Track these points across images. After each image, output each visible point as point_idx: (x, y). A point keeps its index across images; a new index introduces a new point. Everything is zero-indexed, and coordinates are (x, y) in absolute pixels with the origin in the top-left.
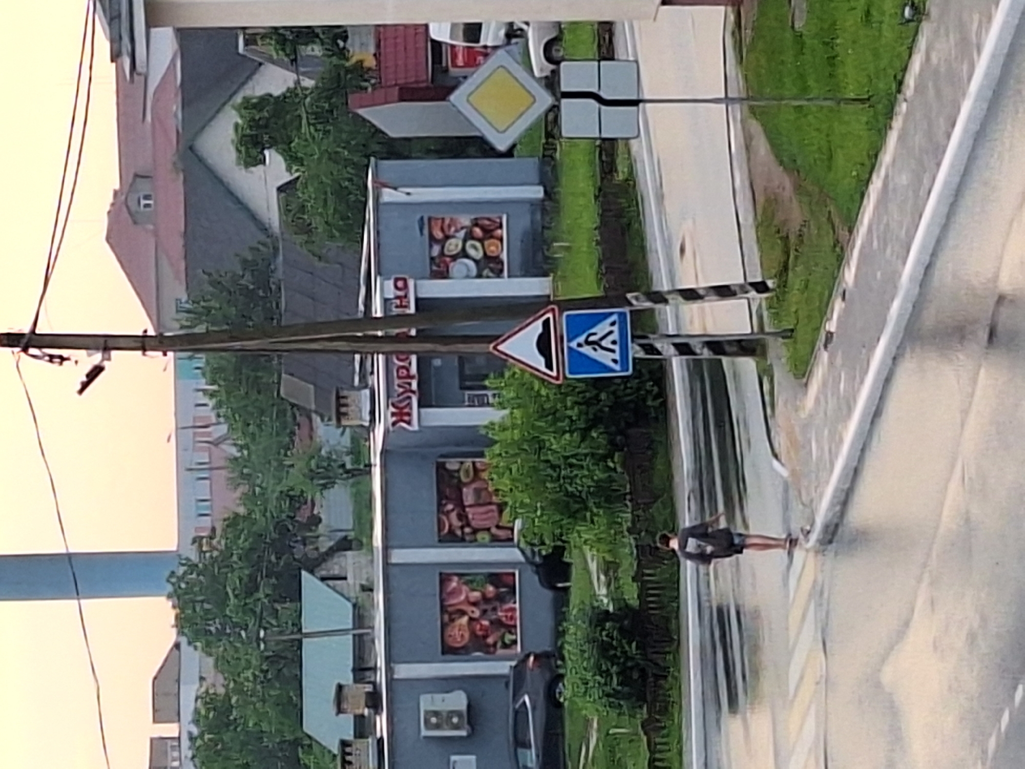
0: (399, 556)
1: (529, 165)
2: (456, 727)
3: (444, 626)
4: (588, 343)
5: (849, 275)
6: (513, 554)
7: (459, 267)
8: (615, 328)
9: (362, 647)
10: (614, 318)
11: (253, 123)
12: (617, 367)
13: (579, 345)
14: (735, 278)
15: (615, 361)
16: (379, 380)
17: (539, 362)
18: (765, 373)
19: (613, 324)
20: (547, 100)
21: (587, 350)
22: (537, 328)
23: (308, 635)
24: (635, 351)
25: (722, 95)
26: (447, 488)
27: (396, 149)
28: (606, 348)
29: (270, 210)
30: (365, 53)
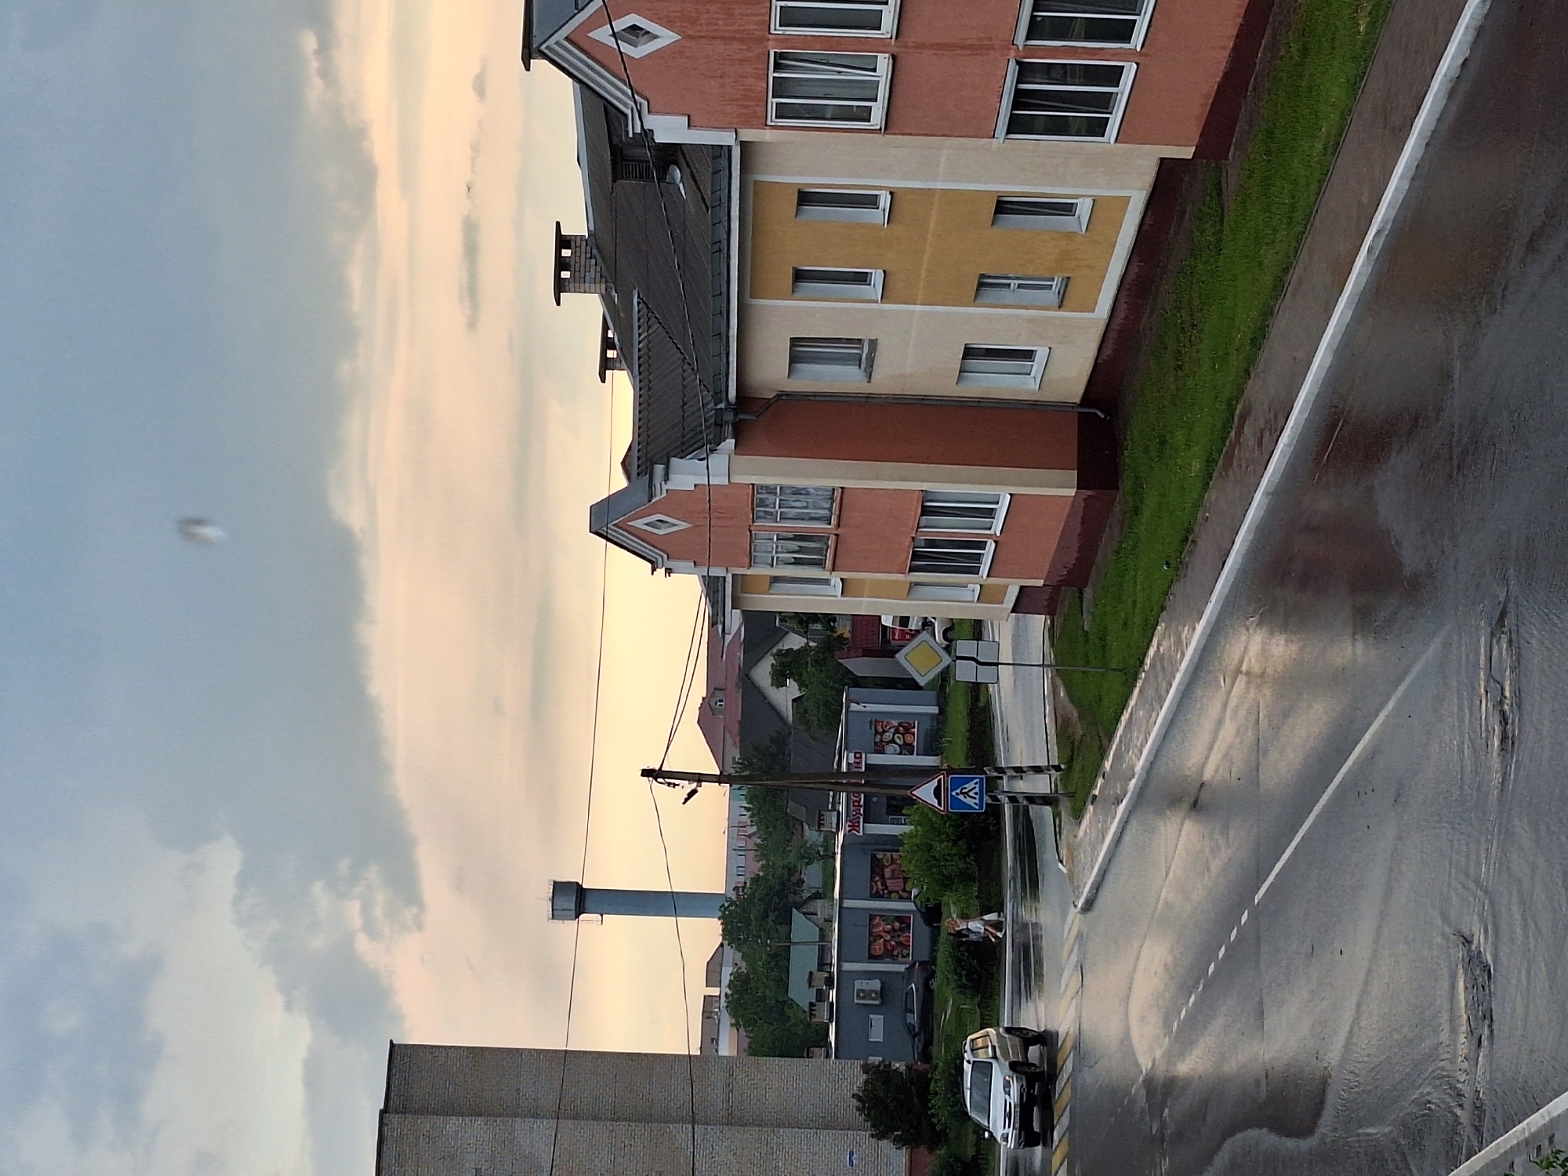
0: (847, 903)
1: (932, 695)
2: (873, 999)
3: (870, 943)
4: (962, 793)
5: (1107, 765)
6: (911, 906)
7: (889, 748)
8: (977, 786)
9: (823, 952)
10: (978, 780)
11: (782, 664)
12: (977, 807)
13: (957, 794)
14: (1043, 763)
15: (976, 804)
16: (842, 808)
17: (935, 802)
18: (1057, 815)
19: (976, 783)
20: (947, 660)
21: (961, 797)
22: (935, 783)
23: (795, 943)
24: (987, 799)
25: (1041, 663)
26: (877, 868)
27: (858, 682)
28: (972, 797)
29: (788, 711)
30: (844, 629)
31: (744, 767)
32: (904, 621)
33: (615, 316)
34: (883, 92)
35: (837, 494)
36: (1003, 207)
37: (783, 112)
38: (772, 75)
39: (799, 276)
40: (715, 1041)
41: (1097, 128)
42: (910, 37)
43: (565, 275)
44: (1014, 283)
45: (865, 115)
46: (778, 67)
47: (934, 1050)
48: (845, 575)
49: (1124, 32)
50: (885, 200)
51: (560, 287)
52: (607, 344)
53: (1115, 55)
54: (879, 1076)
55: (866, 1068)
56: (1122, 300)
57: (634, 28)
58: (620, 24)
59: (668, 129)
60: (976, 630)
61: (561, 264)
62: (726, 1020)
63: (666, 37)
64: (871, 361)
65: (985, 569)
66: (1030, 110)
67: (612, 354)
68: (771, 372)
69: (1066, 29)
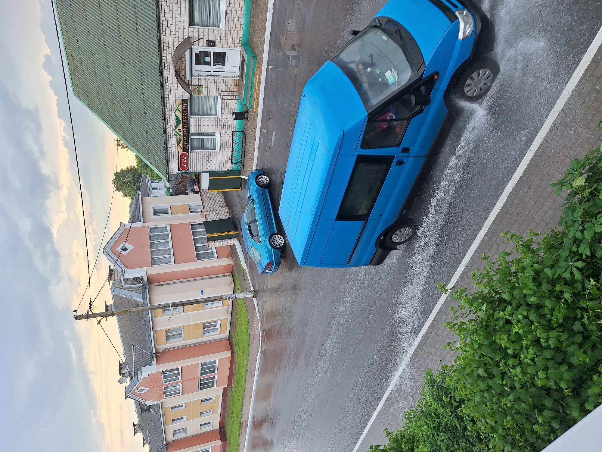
33: (145, 435)
34: (181, 389)
36: (202, 401)
37: (166, 396)
38: (164, 391)
39: (173, 421)
41: (213, 386)
42: (184, 379)
43: (135, 431)
44: (205, 412)
45: (179, 393)
46: (165, 389)
49: (214, 371)
50: (184, 405)
51: (135, 433)
52: (144, 440)
53: (213, 375)
56: (222, 410)
57: (142, 389)
58: (139, 389)
59: (149, 403)
61: (135, 429)
63: (147, 389)
64: (186, 431)
66: (203, 386)
67: (145, 442)
68: (170, 438)
69: (206, 373)
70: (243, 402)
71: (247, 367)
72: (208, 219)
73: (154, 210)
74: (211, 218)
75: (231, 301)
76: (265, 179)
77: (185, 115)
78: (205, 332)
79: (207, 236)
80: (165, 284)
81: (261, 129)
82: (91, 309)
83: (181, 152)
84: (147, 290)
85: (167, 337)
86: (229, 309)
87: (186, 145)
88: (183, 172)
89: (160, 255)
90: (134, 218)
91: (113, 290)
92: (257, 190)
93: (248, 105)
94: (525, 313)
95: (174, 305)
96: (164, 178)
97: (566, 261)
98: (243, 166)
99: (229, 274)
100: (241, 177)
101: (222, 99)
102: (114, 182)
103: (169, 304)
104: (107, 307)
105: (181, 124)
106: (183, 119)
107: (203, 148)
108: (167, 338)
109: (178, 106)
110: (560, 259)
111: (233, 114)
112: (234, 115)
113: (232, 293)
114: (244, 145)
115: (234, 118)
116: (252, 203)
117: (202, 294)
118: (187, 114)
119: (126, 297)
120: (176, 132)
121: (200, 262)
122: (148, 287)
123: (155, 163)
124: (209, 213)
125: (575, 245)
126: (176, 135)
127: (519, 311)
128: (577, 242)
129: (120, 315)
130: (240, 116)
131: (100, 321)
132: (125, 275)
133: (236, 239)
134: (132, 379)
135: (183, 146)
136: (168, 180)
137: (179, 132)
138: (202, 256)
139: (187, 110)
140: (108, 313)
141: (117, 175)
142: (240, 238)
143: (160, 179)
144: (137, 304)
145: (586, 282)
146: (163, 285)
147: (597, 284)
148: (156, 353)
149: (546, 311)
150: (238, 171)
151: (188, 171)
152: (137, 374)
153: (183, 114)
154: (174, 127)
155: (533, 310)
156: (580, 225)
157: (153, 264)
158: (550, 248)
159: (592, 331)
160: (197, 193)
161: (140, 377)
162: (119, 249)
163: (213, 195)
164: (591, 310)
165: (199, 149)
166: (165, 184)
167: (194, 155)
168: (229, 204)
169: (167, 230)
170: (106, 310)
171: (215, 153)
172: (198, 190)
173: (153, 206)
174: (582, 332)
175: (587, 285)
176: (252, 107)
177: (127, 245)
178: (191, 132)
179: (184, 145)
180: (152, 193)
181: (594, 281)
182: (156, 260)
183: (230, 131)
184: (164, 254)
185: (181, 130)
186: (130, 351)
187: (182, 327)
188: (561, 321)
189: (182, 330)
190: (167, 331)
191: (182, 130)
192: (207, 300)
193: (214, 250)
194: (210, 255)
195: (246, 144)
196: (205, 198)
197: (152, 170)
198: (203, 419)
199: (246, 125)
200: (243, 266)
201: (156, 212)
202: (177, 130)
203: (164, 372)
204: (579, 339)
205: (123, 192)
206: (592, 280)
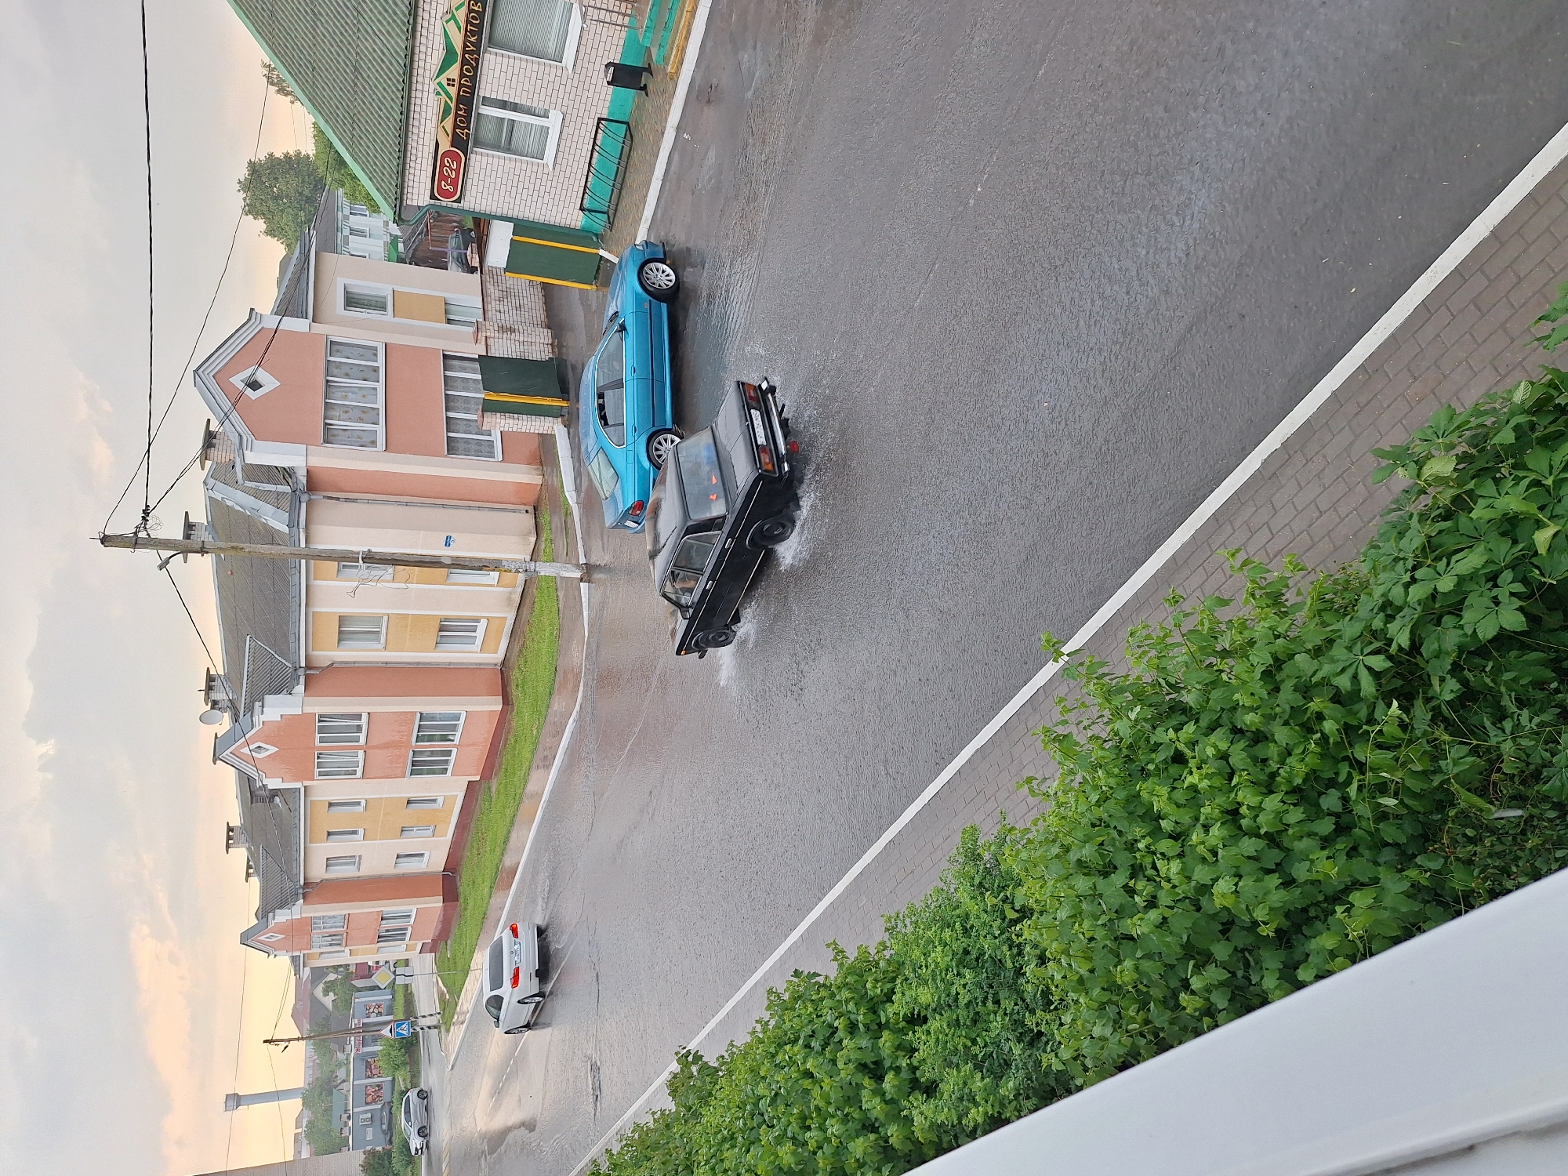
0: (356, 1083)
1: (388, 991)
2: (367, 1121)
3: (366, 1098)
4: (401, 1029)
5: (458, 1009)
6: (383, 1080)
7: (372, 1015)
8: (409, 1025)
9: (346, 1105)
10: (408, 1023)
11: (327, 987)
13: (399, 1030)
14: (434, 1012)
15: (409, 1033)
16: (353, 1043)
17: (390, 1035)
18: (439, 1032)
20: (394, 976)
21: (401, 1031)
22: (389, 1027)
23: (334, 1104)
24: (411, 1030)
25: (432, 972)
26: (368, 1066)
27: (359, 990)
28: (405, 1031)
29: (330, 1006)
30: (353, 969)
31: (311, 1031)
32: (377, 963)
33: (252, 856)
34: (361, 764)
35: (347, 917)
36: (409, 802)
37: (321, 774)
38: (316, 761)
39: (329, 834)
40: (300, 1152)
41: (444, 772)
42: (373, 742)
43: (230, 842)
44: (415, 829)
45: (354, 773)
46: (318, 758)
47: (393, 1138)
48: (351, 948)
49: (452, 738)
51: (228, 846)
52: (249, 867)
53: (449, 746)
54: (372, 1154)
55: (364, 1153)
56: (457, 832)
57: (259, 747)
58: (252, 747)
59: (273, 783)
60: (407, 963)
61: (229, 838)
62: (305, 1142)
63: (273, 750)
64: (359, 864)
65: (408, 938)
66: (418, 767)
67: (251, 871)
68: (318, 872)
69: (431, 738)
70: (512, 823)
71: (536, 744)
72: (493, 351)
73: (346, 292)
74: (503, 348)
75: (521, 577)
76: (663, 276)
77: (473, 39)
78: (444, 640)
79: (483, 396)
80: (355, 500)
81: (679, 129)
82: (145, 524)
83: (445, 145)
84: (304, 506)
85: (340, 632)
86: (513, 596)
87: (463, 128)
88: (444, 204)
89: (350, 419)
90: (289, 306)
91: (210, 487)
92: (638, 300)
93: (654, 51)
94: (1223, 746)
95: (370, 558)
96: (388, 212)
97: (1349, 649)
98: (611, 224)
99: (527, 508)
100: (602, 252)
101: (584, 16)
102: (247, 186)
103: (358, 553)
104: (189, 527)
105: (457, 65)
106: (464, 52)
107: (508, 150)
108: (342, 636)
109: (457, 9)
110: (1338, 641)
111: (607, 66)
112: (612, 69)
113: (528, 558)
114: (623, 164)
115: (610, 78)
116: (617, 334)
117: (447, 544)
118: (480, 40)
119: (242, 510)
120: (439, 84)
121: (455, 459)
122: (305, 498)
123: (368, 161)
124: (497, 335)
125: (1382, 614)
126: (438, 93)
127: (1213, 738)
128: (1389, 608)
129: (222, 556)
130: (625, 76)
131: (167, 562)
132: (247, 453)
133: (560, 419)
134: (236, 718)
135: (454, 132)
136: (399, 220)
137: (449, 89)
138: (461, 446)
139: (481, 26)
140: (189, 543)
141: (253, 167)
142: (571, 420)
143: (375, 209)
144: (270, 536)
145: (1381, 705)
146: (347, 500)
147: (1404, 716)
148: (308, 667)
149: (1272, 751)
150: (596, 235)
151: (455, 205)
152: (250, 709)
153: (466, 36)
154: (435, 69)
155: (1242, 744)
156: (1407, 571)
157: (326, 441)
158: (1322, 610)
159: (1359, 817)
160: (472, 270)
161: (258, 719)
162: (238, 381)
163: (516, 287)
164: (1372, 769)
165: (496, 147)
166: (386, 224)
167: (483, 163)
168: (554, 321)
169: (376, 355)
170: (187, 536)
171: (541, 169)
172: (477, 265)
173: (348, 281)
174: (1337, 815)
175: (1377, 715)
176: (666, 59)
177: (262, 376)
178: (482, 94)
179: (456, 126)
180: (346, 242)
181: (1400, 707)
182: (336, 432)
183: (592, 116)
184: (361, 420)
185: (454, 80)
186: (240, 649)
187: (385, 618)
188: (1298, 781)
189: (384, 624)
190: (342, 620)
191: (456, 84)
192: (458, 564)
193: (496, 437)
194: (483, 450)
195: (631, 162)
196: (491, 289)
197: (354, 178)
198: (407, 844)
199: (638, 107)
200: (567, 494)
201: (352, 301)
202: (443, 79)
203: (322, 718)
204: (1326, 826)
205: (268, 221)
206: (1395, 704)
